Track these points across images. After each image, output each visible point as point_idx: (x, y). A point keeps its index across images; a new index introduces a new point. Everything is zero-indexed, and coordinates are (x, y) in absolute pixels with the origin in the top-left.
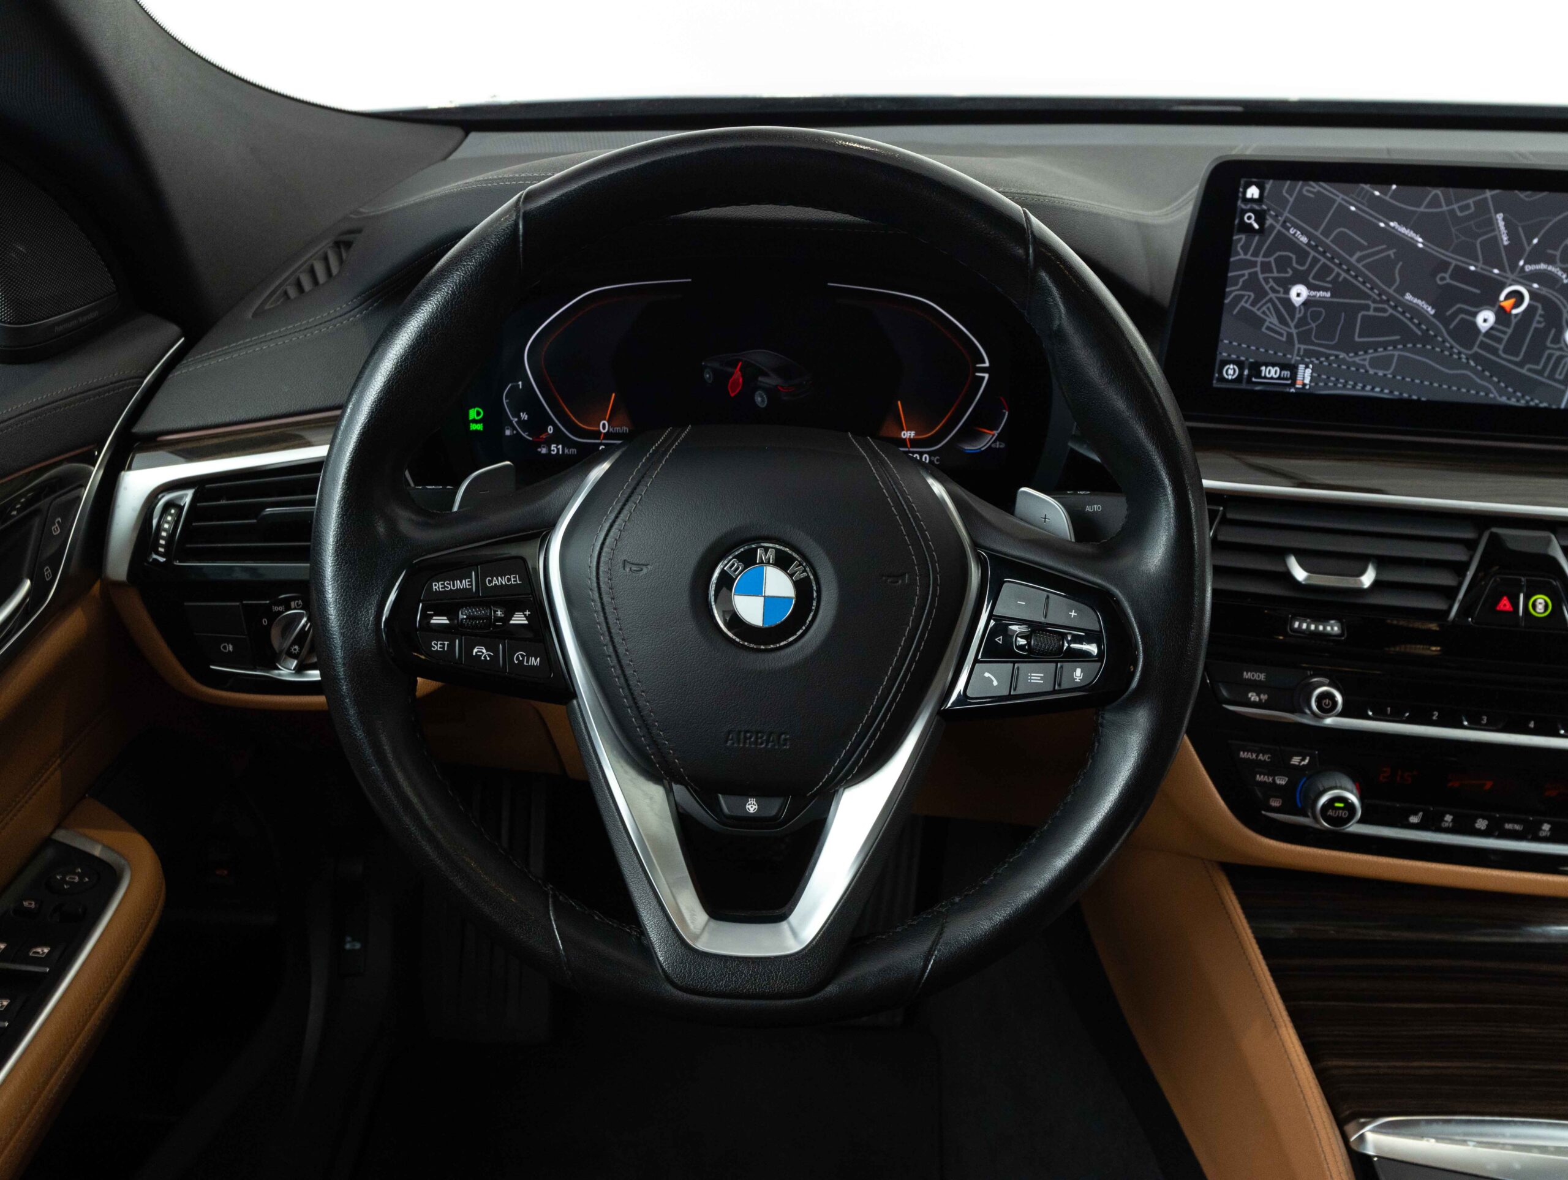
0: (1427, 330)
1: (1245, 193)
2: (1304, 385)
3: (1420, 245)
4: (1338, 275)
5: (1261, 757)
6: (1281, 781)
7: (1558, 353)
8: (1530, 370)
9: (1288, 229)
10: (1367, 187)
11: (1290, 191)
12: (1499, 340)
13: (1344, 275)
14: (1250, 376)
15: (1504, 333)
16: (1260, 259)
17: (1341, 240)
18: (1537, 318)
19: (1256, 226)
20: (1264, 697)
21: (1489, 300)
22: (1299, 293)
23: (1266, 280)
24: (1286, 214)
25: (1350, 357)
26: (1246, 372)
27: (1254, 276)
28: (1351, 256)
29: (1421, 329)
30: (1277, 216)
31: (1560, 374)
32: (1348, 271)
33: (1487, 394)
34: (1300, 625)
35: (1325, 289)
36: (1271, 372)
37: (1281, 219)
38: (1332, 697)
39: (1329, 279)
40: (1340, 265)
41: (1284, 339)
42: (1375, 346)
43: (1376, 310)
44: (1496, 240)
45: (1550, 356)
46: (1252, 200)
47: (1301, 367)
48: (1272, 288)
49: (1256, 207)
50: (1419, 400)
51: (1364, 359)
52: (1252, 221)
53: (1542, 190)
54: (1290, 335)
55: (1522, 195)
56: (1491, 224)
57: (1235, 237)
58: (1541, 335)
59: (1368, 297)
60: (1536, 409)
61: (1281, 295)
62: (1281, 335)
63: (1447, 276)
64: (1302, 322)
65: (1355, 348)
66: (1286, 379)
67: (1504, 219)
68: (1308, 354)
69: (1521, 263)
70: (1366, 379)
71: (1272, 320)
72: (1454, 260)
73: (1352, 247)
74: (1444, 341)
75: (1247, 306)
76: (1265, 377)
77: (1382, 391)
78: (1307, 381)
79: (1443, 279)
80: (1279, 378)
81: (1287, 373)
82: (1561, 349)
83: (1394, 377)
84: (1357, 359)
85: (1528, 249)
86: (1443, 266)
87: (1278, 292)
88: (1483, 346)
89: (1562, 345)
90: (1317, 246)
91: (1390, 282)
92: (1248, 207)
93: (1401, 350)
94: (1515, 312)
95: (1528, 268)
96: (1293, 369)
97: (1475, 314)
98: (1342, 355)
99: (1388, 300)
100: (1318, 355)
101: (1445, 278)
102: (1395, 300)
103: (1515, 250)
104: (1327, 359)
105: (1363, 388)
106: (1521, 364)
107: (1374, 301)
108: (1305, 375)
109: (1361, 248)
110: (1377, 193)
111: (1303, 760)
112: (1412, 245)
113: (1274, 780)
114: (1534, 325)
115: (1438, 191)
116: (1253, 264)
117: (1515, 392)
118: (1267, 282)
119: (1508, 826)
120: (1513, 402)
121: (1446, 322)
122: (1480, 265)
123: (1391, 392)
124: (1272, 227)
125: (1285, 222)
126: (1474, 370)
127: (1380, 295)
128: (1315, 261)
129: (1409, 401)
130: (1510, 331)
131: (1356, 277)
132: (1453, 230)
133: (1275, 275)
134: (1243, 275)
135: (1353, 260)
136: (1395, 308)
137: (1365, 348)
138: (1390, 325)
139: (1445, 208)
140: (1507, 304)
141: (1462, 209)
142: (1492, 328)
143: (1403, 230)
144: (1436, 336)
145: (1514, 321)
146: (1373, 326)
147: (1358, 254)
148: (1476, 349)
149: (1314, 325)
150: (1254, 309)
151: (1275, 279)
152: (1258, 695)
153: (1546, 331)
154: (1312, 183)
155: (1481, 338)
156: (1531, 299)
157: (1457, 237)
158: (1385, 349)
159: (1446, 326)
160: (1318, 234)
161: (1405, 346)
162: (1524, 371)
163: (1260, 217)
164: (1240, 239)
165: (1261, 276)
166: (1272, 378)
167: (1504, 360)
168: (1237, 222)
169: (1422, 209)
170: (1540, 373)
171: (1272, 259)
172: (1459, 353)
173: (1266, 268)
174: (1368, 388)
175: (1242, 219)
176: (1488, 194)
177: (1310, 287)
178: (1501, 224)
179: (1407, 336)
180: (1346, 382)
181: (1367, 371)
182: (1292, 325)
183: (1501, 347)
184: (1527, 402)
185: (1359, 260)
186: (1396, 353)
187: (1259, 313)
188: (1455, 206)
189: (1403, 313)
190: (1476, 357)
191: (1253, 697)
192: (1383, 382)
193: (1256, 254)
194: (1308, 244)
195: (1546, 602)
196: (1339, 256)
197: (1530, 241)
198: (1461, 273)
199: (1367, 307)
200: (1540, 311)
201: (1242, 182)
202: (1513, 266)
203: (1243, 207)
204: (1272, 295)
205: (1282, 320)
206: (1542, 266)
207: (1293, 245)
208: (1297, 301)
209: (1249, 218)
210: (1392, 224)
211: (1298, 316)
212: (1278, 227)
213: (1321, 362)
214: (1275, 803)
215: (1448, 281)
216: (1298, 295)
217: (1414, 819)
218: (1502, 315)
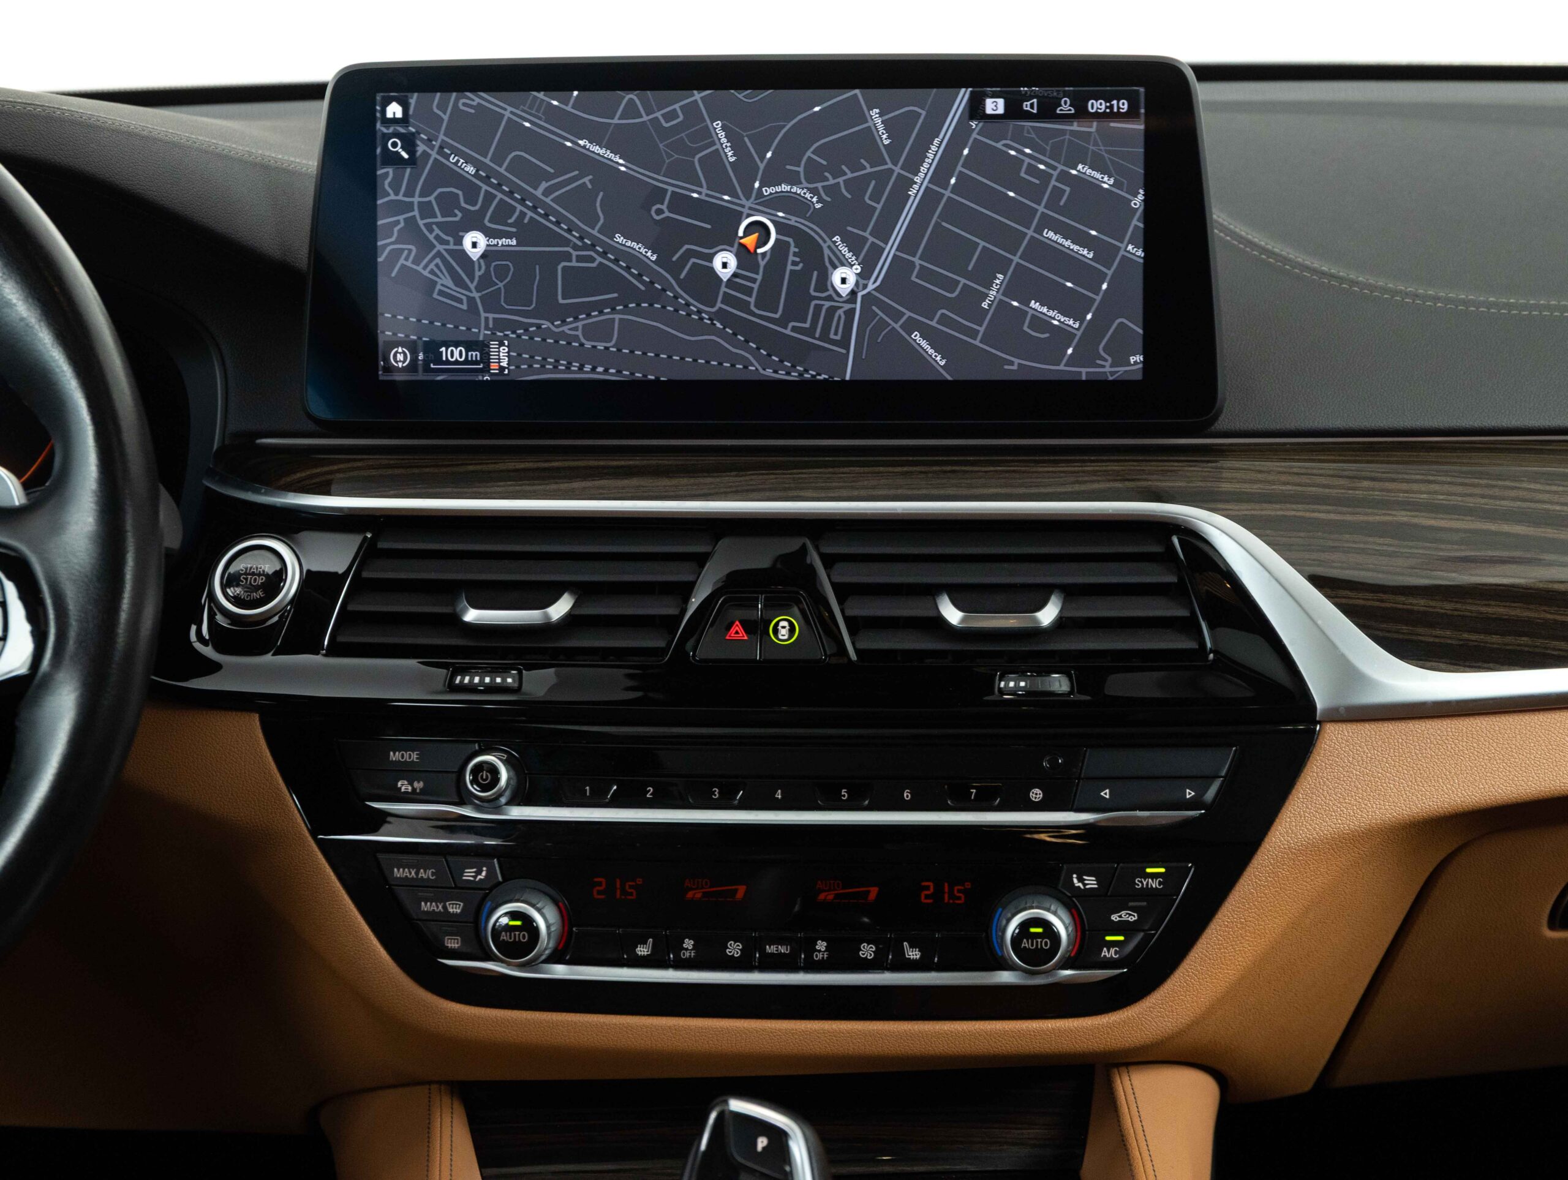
0: (652, 283)
1: (384, 112)
2: (502, 369)
3: (623, 169)
4: (523, 215)
5: (422, 874)
6: (455, 908)
7: (827, 304)
8: (794, 329)
9: (447, 157)
10: (541, 95)
11: (443, 107)
12: (748, 291)
13: (530, 214)
14: (426, 362)
15: (754, 281)
16: (416, 200)
17: (518, 166)
18: (791, 258)
19: (406, 156)
20: (419, 785)
21: (727, 239)
22: (474, 243)
23: (429, 226)
24: (442, 137)
25: (556, 327)
26: (421, 357)
27: (411, 221)
28: (536, 189)
29: (643, 282)
30: (430, 140)
31: (836, 334)
32: (534, 208)
33: (746, 367)
34: (471, 680)
35: (509, 236)
36: (456, 354)
37: (436, 144)
38: (494, 771)
39: (510, 221)
40: (522, 201)
41: (465, 307)
42: (587, 309)
43: (580, 259)
44: (717, 156)
45: (818, 308)
46: (395, 121)
47: (494, 344)
48: (437, 237)
49: (402, 130)
50: (657, 380)
51: (575, 328)
52: (399, 149)
53: (766, 88)
54: (471, 300)
55: (741, 95)
56: (707, 134)
57: (379, 172)
58: (800, 280)
59: (567, 242)
60: (813, 382)
61: (452, 247)
62: (460, 301)
63: (664, 207)
64: (485, 282)
65: (561, 314)
66: (476, 363)
67: (723, 128)
68: (500, 325)
69: (757, 185)
70: (585, 356)
71: (445, 281)
72: (671, 186)
73: (535, 177)
74: (676, 297)
75: (409, 264)
76: (448, 362)
77: (606, 371)
78: (504, 364)
79: (659, 212)
80: (466, 362)
81: (475, 355)
82: (829, 298)
83: (619, 350)
84: (565, 328)
85: (762, 166)
86: (658, 195)
87: (447, 243)
88: (727, 299)
89: (831, 292)
90: (488, 177)
91: (592, 222)
92: (391, 130)
93: (619, 312)
94: (760, 251)
95: (767, 191)
96: (483, 347)
97: (710, 258)
98: (546, 324)
99: (593, 245)
100: (513, 326)
101: (662, 211)
102: (603, 244)
103: (745, 169)
104: (526, 330)
105: (581, 368)
106: (783, 322)
107: (576, 248)
108: (501, 357)
109: (548, 177)
110: (555, 103)
111: (479, 872)
112: (613, 170)
113: (445, 907)
114: (789, 267)
115: (632, 96)
116: (409, 207)
117: (781, 361)
118: (431, 231)
119: (771, 949)
120: (781, 375)
121: (674, 269)
122: (704, 191)
123: (619, 372)
124: (427, 156)
125: (441, 148)
126: (721, 334)
127: (581, 238)
128: (489, 197)
129: (644, 384)
130: (759, 277)
131: (546, 216)
132: (661, 146)
133: (440, 219)
134: (398, 222)
135: (539, 193)
136: (604, 254)
137: (575, 312)
138: (602, 279)
139: (645, 118)
140: (750, 241)
141: (669, 117)
142: (735, 275)
143: (596, 149)
144: (664, 290)
145: (762, 263)
146: (578, 281)
147: (544, 185)
148: (719, 305)
149: (501, 285)
150: (419, 268)
151: (438, 224)
152: (411, 783)
153: (805, 275)
154: (468, 94)
155: (723, 289)
156: (777, 233)
157: (669, 156)
158: (601, 312)
159: (677, 279)
160: (487, 161)
161: (626, 306)
162: (788, 332)
163: (409, 143)
164: (387, 174)
165: (421, 223)
166: (457, 362)
167: (758, 316)
168: (379, 151)
169: (616, 121)
170: (810, 332)
171: (432, 198)
172: (699, 312)
173: (426, 210)
174: (588, 368)
175: (385, 147)
176: (697, 96)
177: (489, 233)
178: (722, 134)
179: (627, 294)
180: (570, 363)
181: (582, 345)
182: (472, 286)
183: (752, 300)
184: (801, 375)
185: (547, 193)
186: (617, 317)
187: (426, 273)
188: (658, 114)
189: (616, 261)
190: (721, 315)
191: (404, 786)
192: (604, 357)
193: (410, 193)
194: (476, 175)
195: (791, 624)
196: (521, 190)
197: (762, 157)
198: (680, 203)
199: (567, 257)
200: (793, 249)
201: (379, 97)
202: (748, 191)
203: (385, 130)
204: (440, 247)
205: (459, 282)
206: (785, 188)
207: (458, 179)
208: (475, 254)
209: (395, 145)
210: (581, 142)
211: (478, 274)
212: (434, 154)
213: (519, 336)
214: (453, 943)
215: (667, 214)
216: (474, 245)
217: (643, 951)
218: (745, 256)
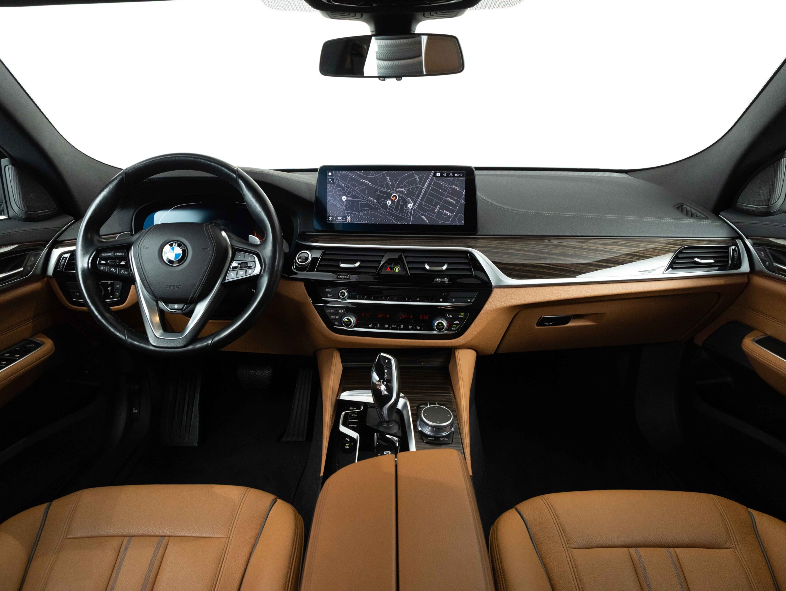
0: (376, 206)
1: (328, 174)
2: (349, 221)
3: (371, 185)
4: (353, 193)
5: (332, 311)
6: (337, 317)
7: (407, 210)
8: (401, 215)
9: (339, 183)
10: (356, 171)
11: (339, 173)
12: (393, 208)
13: (354, 193)
14: (335, 219)
15: (394, 206)
16: (334, 190)
17: (352, 184)
18: (401, 202)
19: (332, 182)
20: (331, 295)
21: (389, 198)
22: (344, 198)
23: (336, 195)
24: (338, 179)
25: (358, 214)
26: (334, 218)
27: (333, 194)
28: (355, 188)
29: (374, 206)
30: (336, 179)
31: (409, 216)
32: (355, 192)
33: (392, 222)
34: (341, 277)
35: (350, 197)
36: (341, 218)
37: (338, 180)
38: (344, 293)
39: (351, 194)
40: (353, 191)
41: (342, 210)
42: (364, 210)
43: (363, 201)
44: (388, 183)
45: (405, 211)
46: (330, 176)
47: (347, 216)
48: (337, 197)
49: (331, 177)
50: (376, 224)
51: (362, 214)
52: (331, 181)
53: (397, 171)
54: (343, 208)
55: (392, 172)
56: (386, 179)
57: (327, 185)
58: (402, 206)
59: (360, 198)
60: (404, 225)
61: (340, 199)
62: (342, 209)
63: (378, 192)
64: (346, 205)
65: (359, 211)
66: (344, 220)
67: (389, 178)
68: (348, 213)
69: (395, 188)
70: (363, 219)
71: (339, 205)
72: (379, 188)
73: (355, 186)
74: (380, 209)
75: (332, 202)
76: (339, 220)
77: (367, 222)
78: (349, 220)
79: (377, 193)
80: (342, 220)
81: (344, 218)
82: (408, 209)
83: (370, 218)
84: (360, 214)
85: (396, 185)
86: (377, 190)
87: (339, 198)
88: (389, 209)
89: (408, 208)
90: (347, 186)
91: (365, 194)
92: (329, 177)
93: (370, 211)
94: (395, 200)
95: (397, 190)
96: (345, 217)
97: (386, 202)
98: (356, 213)
99: (365, 199)
100: (351, 213)
101: (378, 193)
102: (367, 199)
103: (393, 185)
104: (353, 214)
105: (363, 221)
106: (399, 214)
107: (362, 199)
108: (348, 219)
109: (357, 186)
110: (359, 173)
111: (342, 311)
112: (369, 185)
113: (335, 317)
114: (400, 203)
115: (373, 172)
116: (333, 191)
117: (399, 221)
118: (336, 196)
119: (393, 326)
120: (399, 223)
121: (380, 204)
122: (385, 189)
123: (370, 222)
124: (336, 182)
125: (338, 181)
126: (388, 215)
127: (363, 198)
128: (347, 190)
129: (374, 224)
130: (395, 205)
131: (357, 193)
132: (378, 181)
133: (338, 194)
134: (330, 194)
135: (356, 189)
136: (367, 201)
137: (362, 211)
138: (367, 205)
139: (375, 176)
140: (393, 199)
141: (379, 176)
142: (391, 205)
143: (366, 181)
144: (378, 207)
145: (396, 203)
146: (363, 205)
147: (357, 188)
148: (388, 210)
149: (349, 206)
150: (334, 203)
151: (338, 195)
152: (330, 295)
153: (403, 205)
154: (344, 171)
155: (388, 207)
156: (399, 197)
157: (379, 183)
158: (367, 211)
159: (380, 205)
160: (347, 183)
161: (371, 210)
162: (400, 215)
163: (333, 180)
164: (329, 185)
165: (335, 194)
166: (341, 220)
167: (395, 212)
168: (327, 181)
169: (370, 176)
170: (404, 215)
171: (336, 190)
172: (384, 211)
173: (335, 192)
174: (364, 221)
175: (328, 181)
176: (384, 172)
177: (347, 197)
178: (389, 179)
179: (371, 208)
180: (361, 220)
181: (363, 217)
182: (344, 206)
183: (394, 210)
184: (402, 223)
185: (357, 189)
186: (369, 212)
187: (335, 203)
188: (377, 175)
189: (369, 202)
190: (388, 212)
191: (329, 295)
192: (367, 219)
193: (333, 189)
194: (345, 186)
195: (398, 268)
196: (352, 189)
197: (396, 183)
198: (381, 192)
199: (361, 201)
200: (401, 200)
201: (327, 171)
202: (393, 190)
203: (328, 177)
204: (338, 199)
205: (341, 205)
206: (400, 189)
207: (341, 187)
208: (344, 200)
209: (330, 180)
210: (363, 180)
211: (345, 204)
212: (337, 182)
213: (352, 215)
214: (337, 324)
215: (379, 193)
216: (344, 199)
217: (370, 326)
218: (392, 201)
